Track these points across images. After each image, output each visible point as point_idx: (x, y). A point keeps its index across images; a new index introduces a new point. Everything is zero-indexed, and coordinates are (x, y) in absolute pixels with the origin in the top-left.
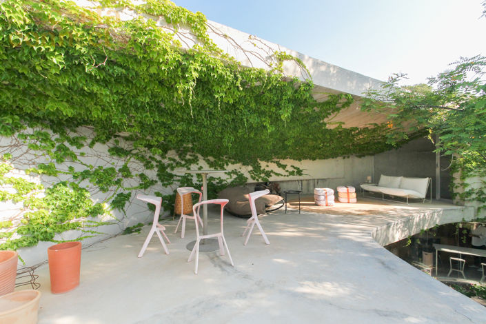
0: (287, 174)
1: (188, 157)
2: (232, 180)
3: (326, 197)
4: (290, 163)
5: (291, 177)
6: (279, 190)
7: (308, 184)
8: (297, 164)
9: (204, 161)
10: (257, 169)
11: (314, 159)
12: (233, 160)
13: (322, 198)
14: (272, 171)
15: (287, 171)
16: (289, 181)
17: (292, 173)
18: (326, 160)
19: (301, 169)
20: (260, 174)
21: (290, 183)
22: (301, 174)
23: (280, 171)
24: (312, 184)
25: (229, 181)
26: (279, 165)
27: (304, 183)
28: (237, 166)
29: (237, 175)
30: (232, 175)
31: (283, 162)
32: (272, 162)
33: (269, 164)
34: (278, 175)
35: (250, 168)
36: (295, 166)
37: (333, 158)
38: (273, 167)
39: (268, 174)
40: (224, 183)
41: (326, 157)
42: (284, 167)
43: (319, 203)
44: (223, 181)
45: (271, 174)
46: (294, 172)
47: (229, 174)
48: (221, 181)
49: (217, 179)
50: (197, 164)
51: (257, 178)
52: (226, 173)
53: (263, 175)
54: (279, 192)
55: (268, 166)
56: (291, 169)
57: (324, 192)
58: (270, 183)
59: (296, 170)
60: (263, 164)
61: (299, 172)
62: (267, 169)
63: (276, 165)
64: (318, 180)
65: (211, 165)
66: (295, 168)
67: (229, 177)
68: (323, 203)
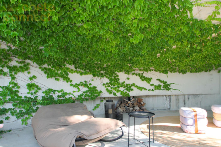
0: (152, 88)
1: (13, 63)
2: (80, 93)
3: (195, 121)
4: (155, 76)
5: (157, 92)
6: (142, 105)
7: (177, 100)
8: (163, 77)
9: (40, 70)
10: (115, 81)
11: (184, 72)
12: (82, 71)
13: (190, 122)
14: (133, 85)
15: (152, 85)
16: (155, 96)
17: (158, 87)
18: (198, 74)
19: (168, 83)
20: (118, 87)
21: (156, 98)
22: (169, 89)
23: (144, 84)
24: (181, 99)
25: (77, 94)
26: (143, 78)
27: (173, 98)
28: (88, 78)
29: (88, 87)
30: (80, 87)
31: (147, 75)
32: (133, 74)
33: (131, 76)
34: (140, 88)
35: (106, 80)
36: (162, 79)
37: (206, 71)
38: (134, 79)
39: (129, 88)
40: (67, 97)
41: (198, 70)
42: (148, 80)
43: (185, 129)
44: (67, 94)
45: (133, 87)
46: (160, 86)
47: (76, 86)
48: (64, 94)
49: (59, 92)
50: (29, 73)
51: (115, 92)
52: (71, 85)
53: (122, 89)
54: (143, 108)
55: (128, 79)
56: (157, 83)
57: (193, 114)
58: (133, 97)
59: (162, 84)
60: (122, 76)
61: (167, 86)
62: (127, 82)
63: (138, 77)
64: (189, 95)
65: (50, 74)
66: (161, 82)
67: (76, 89)
68: (190, 129)
